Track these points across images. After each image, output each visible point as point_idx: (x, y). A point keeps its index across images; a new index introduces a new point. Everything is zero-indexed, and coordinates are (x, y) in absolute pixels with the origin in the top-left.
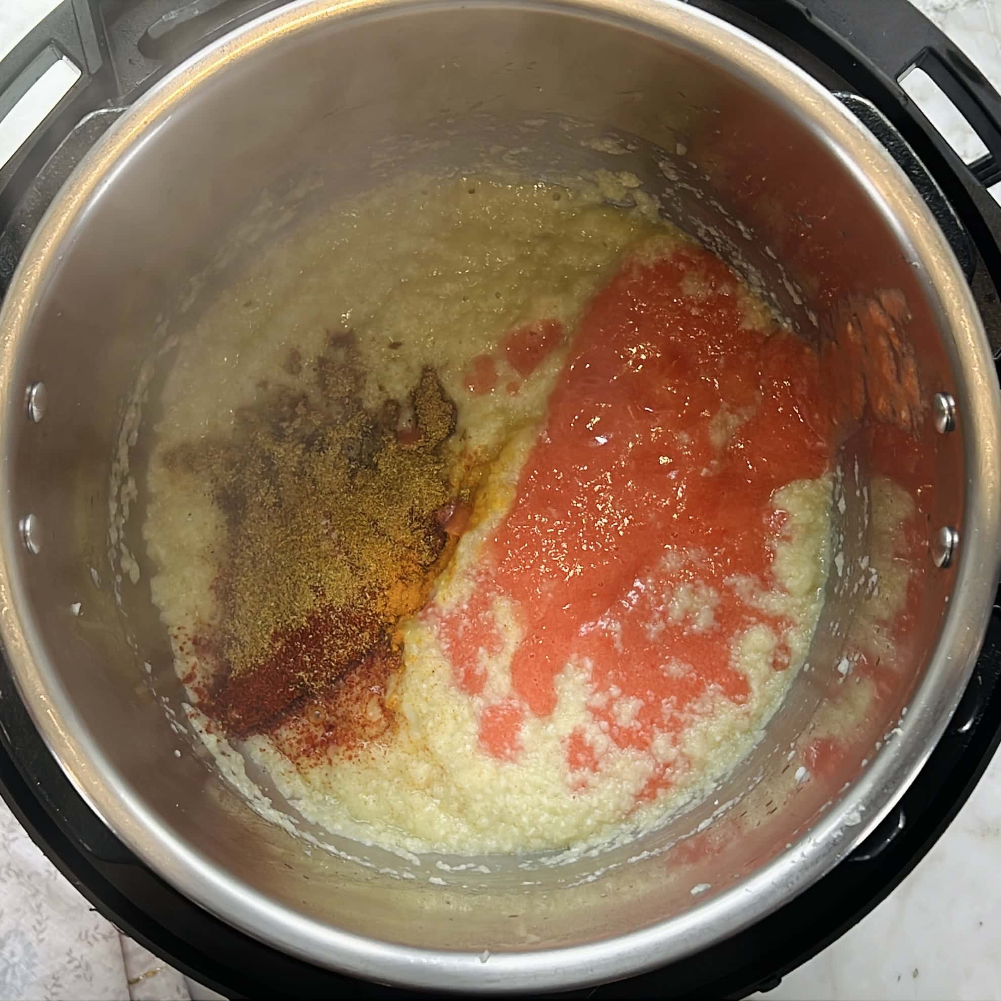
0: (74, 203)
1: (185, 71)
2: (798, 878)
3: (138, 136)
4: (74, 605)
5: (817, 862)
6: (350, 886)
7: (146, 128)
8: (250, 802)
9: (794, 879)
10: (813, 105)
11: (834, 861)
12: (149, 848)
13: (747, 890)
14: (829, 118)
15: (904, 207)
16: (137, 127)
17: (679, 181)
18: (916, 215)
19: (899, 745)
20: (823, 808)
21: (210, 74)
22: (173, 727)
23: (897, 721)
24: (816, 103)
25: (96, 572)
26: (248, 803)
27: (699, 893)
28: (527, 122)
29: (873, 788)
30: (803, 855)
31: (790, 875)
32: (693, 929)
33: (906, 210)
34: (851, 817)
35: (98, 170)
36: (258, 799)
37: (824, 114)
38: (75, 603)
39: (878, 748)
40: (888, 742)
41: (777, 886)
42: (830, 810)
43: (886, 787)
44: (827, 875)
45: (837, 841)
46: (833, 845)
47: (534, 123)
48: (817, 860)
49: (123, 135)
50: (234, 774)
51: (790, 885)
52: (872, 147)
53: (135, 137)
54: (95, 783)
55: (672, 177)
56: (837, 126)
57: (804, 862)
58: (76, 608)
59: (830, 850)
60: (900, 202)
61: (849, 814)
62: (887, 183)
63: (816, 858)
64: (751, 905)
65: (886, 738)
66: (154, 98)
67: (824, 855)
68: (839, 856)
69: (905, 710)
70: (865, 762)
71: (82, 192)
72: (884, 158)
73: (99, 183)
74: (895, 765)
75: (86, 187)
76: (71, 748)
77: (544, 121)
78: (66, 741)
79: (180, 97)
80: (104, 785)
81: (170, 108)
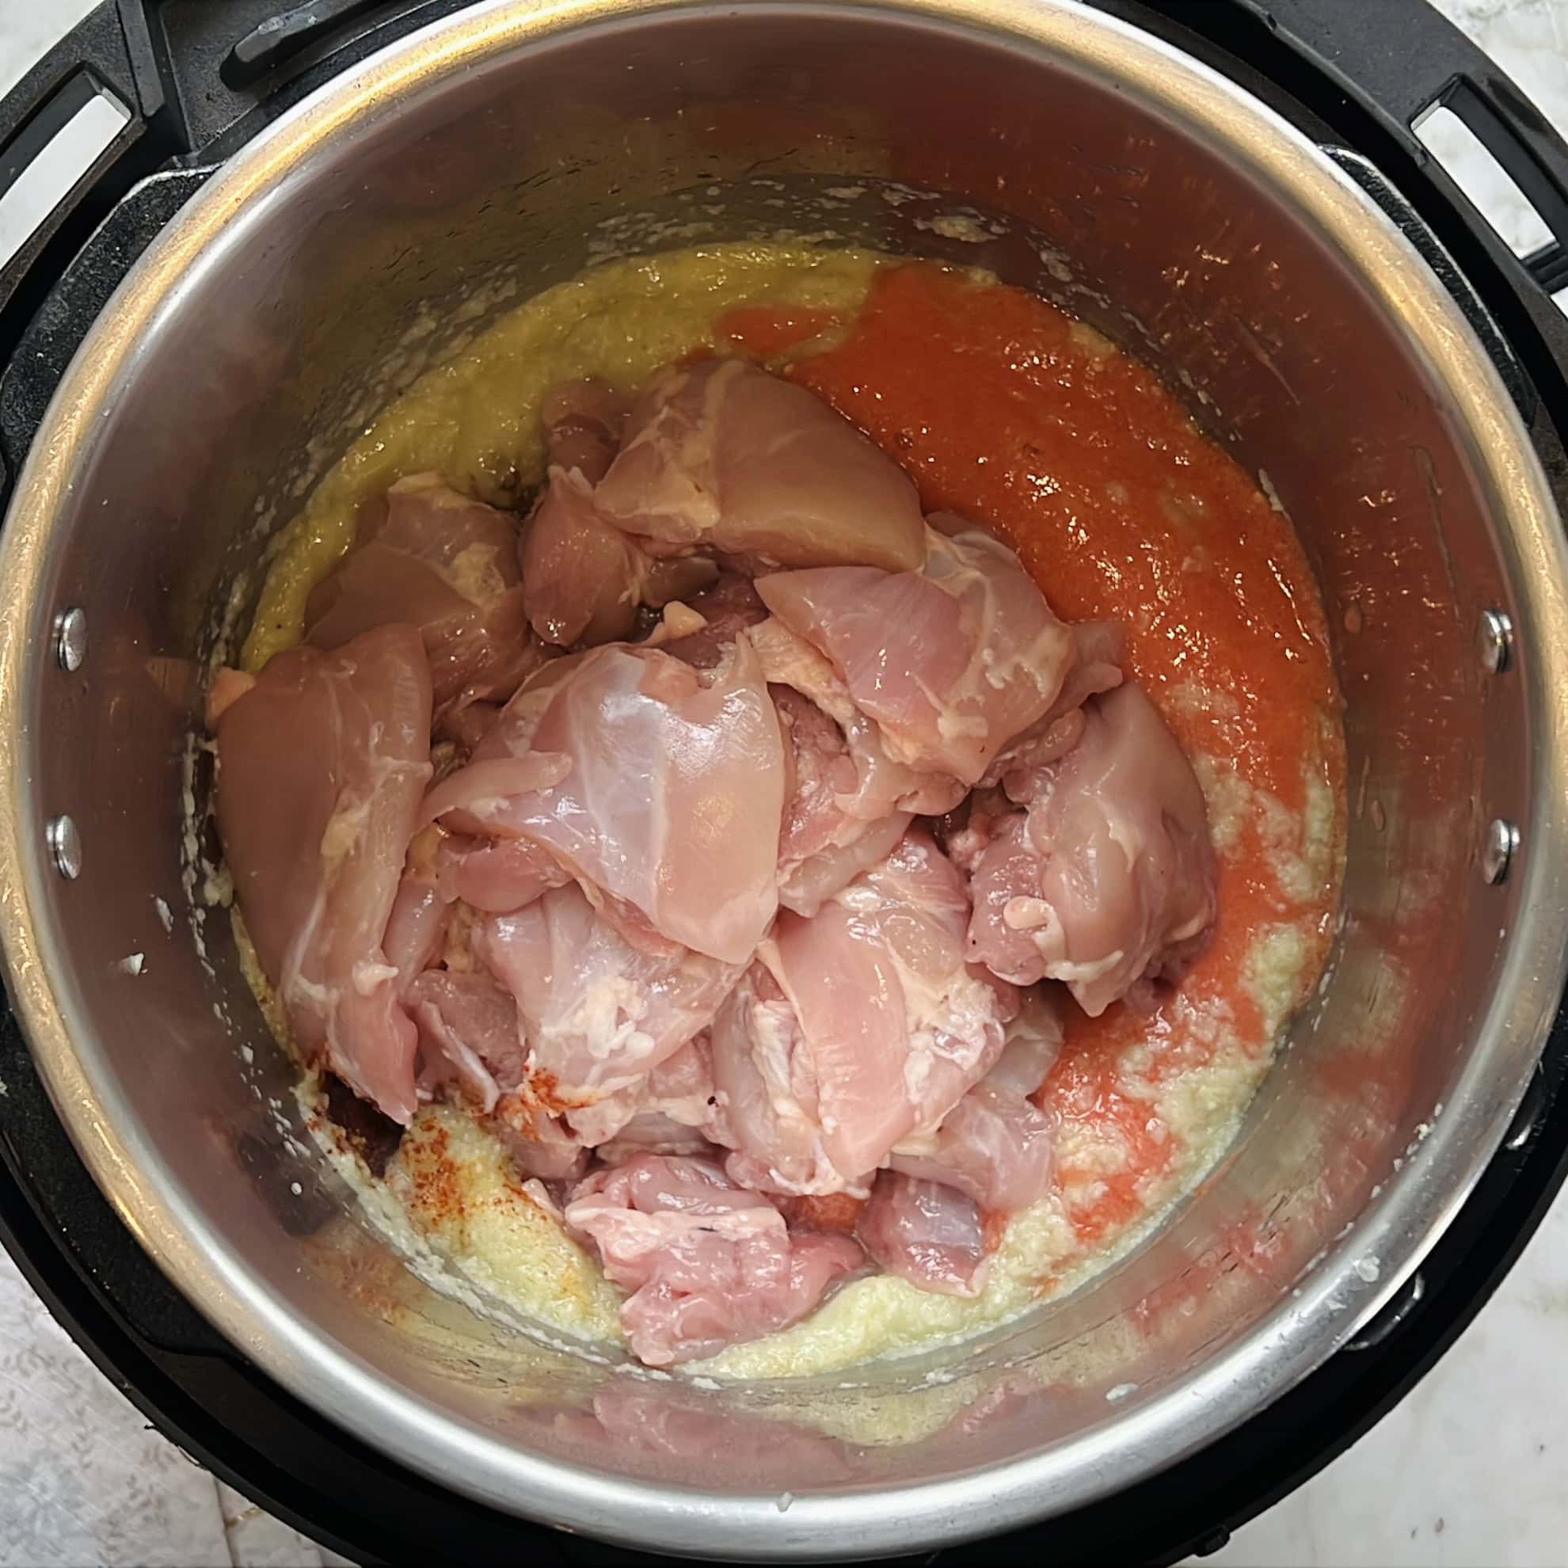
0: (127, 328)
1: (300, 118)
2: (1274, 1373)
3: (226, 222)
4: (132, 958)
7: (239, 208)
8: (411, 1261)
9: (1268, 1375)
10: (1285, 161)
11: (1331, 1347)
13: (1195, 1393)
14: (1310, 181)
15: (1428, 318)
16: (224, 207)
17: (1072, 282)
18: (1447, 332)
19: (1431, 1163)
20: (1312, 1263)
22: (288, 1146)
24: (1289, 158)
25: (165, 906)
26: (407, 1265)
27: (1119, 1398)
28: (832, 192)
29: (1391, 1230)
30: (1282, 1336)
31: (1261, 1368)
32: (1111, 1455)
33: (1432, 325)
35: (163, 275)
36: (424, 1257)
37: (1302, 175)
38: (135, 954)
39: (1397, 1169)
40: (1413, 1159)
41: (1243, 1385)
42: (1323, 1267)
43: (1411, 1228)
44: (1319, 1370)
45: (1333, 1316)
46: (1329, 1321)
47: (844, 193)
48: (1304, 1344)
49: (202, 220)
50: (386, 1216)
51: (1263, 1385)
52: (1378, 226)
53: (221, 223)
54: (170, 1236)
55: (1063, 275)
56: (1322, 193)
57: (1284, 1347)
58: (136, 962)
59: (1324, 1329)
60: (1422, 311)
62: (1401, 281)
63: (1302, 1342)
64: (1203, 1416)
65: (1409, 1152)
66: (250, 161)
67: (1315, 1337)
68: (1338, 1338)
69: (1438, 1108)
70: (1377, 1190)
71: (139, 310)
72: (1396, 244)
73: (165, 296)
74: (1425, 1195)
75: (144, 301)
76: (132, 1183)
77: (860, 190)
78: (124, 1172)
79: (291, 159)
80: (184, 1239)
81: (275, 176)
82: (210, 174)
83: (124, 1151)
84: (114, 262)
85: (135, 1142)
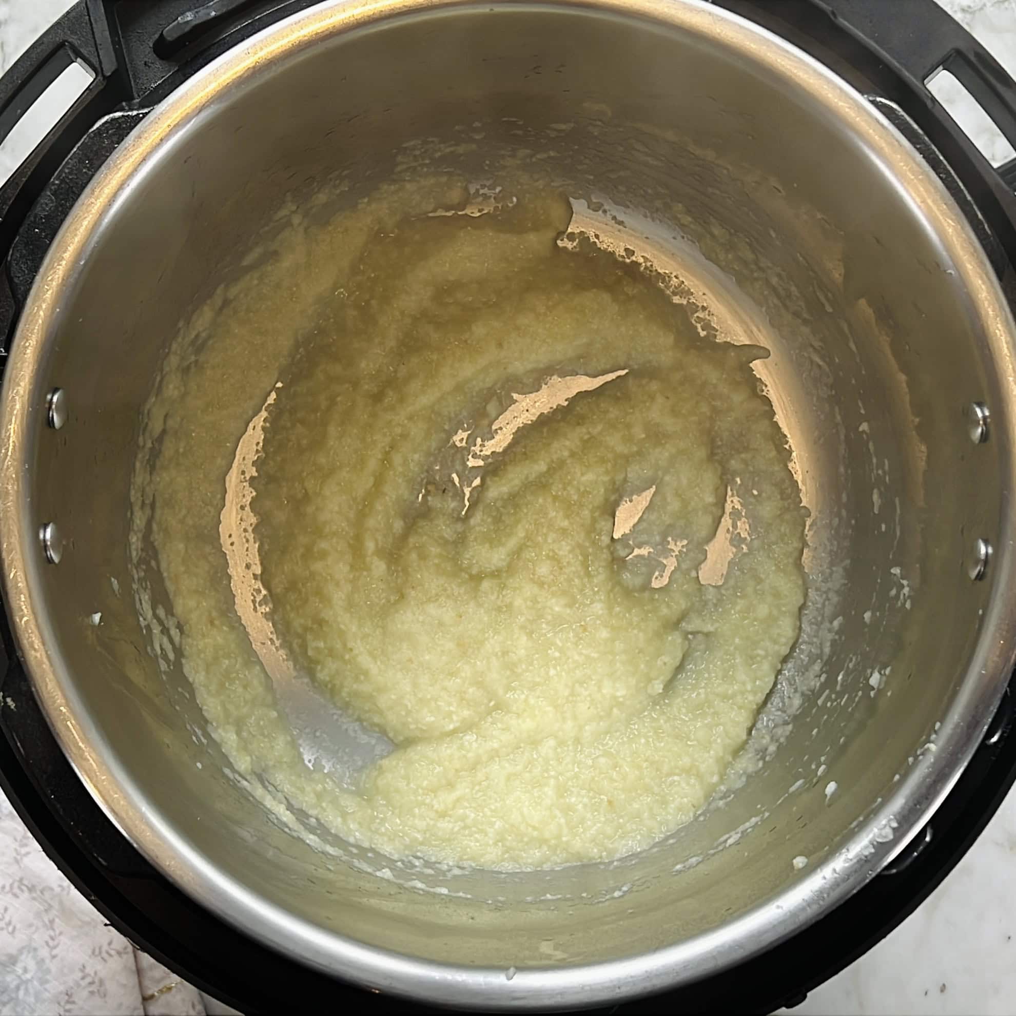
0: (96, 208)
2: (828, 895)
3: (161, 140)
4: (94, 615)
5: (848, 879)
6: (374, 902)
7: (170, 131)
9: (825, 896)
10: (847, 110)
11: (867, 878)
12: (170, 862)
13: (778, 907)
14: (863, 124)
15: (938, 213)
16: (160, 131)
19: (932, 760)
20: (855, 824)
21: (234, 77)
22: (195, 739)
23: (929, 736)
24: (849, 108)
25: (116, 582)
28: (554, 126)
29: (906, 803)
30: (834, 870)
31: (821, 893)
33: (941, 218)
34: (884, 832)
35: (120, 174)
37: (858, 119)
38: (96, 613)
39: (910, 763)
40: (921, 757)
41: (808, 903)
42: (862, 826)
43: (918, 802)
44: (859, 892)
45: (869, 858)
46: (864, 862)
47: (563, 127)
48: (848, 877)
49: (146, 138)
51: (821, 903)
52: (907, 153)
53: (158, 141)
54: (116, 796)
56: (871, 131)
57: (836, 878)
58: (97, 617)
59: (862, 866)
60: (935, 209)
61: (881, 829)
62: (922, 189)
63: (848, 875)
64: (783, 922)
65: (919, 752)
66: (177, 101)
67: (856, 871)
68: (870, 872)
69: (938, 725)
70: (897, 778)
71: (104, 196)
72: (919, 165)
73: (121, 187)
74: (928, 780)
75: (108, 191)
76: (91, 761)
77: (572, 125)
78: (86, 754)
79: (204, 101)
80: (125, 798)
81: (193, 111)
82: (147, 113)
83: (86, 740)
84: (84, 170)
85: (94, 735)
